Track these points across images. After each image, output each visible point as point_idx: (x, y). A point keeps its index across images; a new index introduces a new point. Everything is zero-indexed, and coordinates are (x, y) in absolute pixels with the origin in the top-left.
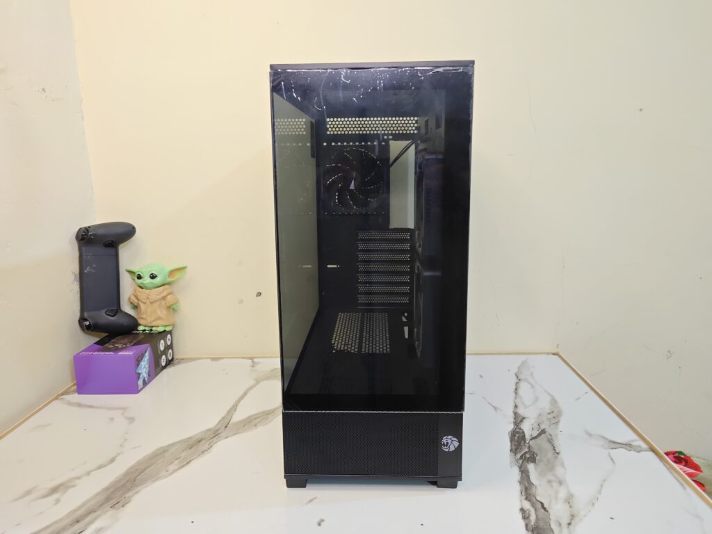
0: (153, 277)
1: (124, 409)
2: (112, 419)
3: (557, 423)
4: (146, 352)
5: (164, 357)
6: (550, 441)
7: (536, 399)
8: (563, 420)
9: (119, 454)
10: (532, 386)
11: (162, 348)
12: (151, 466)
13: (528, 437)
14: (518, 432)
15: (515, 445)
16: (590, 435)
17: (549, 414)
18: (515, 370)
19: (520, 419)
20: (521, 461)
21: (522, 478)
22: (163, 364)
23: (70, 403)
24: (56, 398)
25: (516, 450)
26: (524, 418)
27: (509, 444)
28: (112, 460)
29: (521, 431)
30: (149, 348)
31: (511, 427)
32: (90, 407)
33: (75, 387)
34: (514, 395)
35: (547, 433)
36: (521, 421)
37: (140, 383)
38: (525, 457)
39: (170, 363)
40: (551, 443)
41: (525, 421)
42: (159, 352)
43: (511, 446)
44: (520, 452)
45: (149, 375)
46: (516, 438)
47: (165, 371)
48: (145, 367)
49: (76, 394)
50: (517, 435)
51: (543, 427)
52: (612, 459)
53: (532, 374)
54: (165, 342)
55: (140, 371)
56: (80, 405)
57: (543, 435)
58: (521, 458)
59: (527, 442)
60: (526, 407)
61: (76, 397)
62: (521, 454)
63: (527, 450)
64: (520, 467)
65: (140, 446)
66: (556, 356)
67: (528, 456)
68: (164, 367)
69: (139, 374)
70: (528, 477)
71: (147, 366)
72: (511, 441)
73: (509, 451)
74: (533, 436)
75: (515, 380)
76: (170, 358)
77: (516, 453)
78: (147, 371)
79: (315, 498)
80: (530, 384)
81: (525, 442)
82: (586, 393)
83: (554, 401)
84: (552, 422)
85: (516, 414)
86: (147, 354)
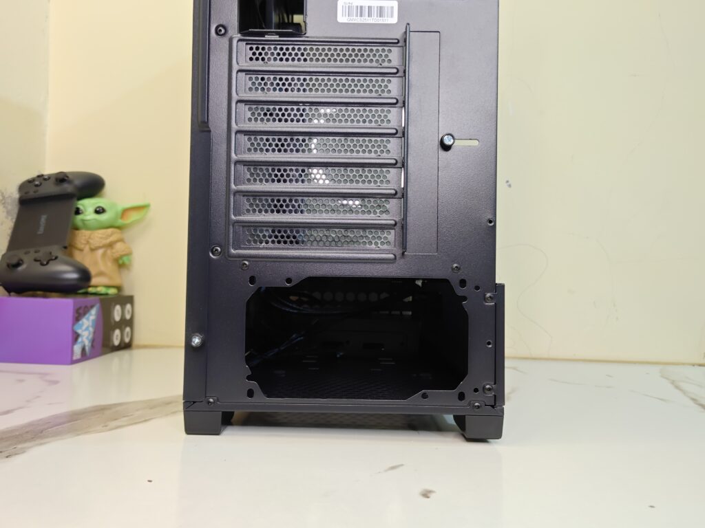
1: (44, 374)
2: (21, 381)
4: (92, 307)
5: (117, 332)
9: (20, 408)
11: (117, 318)
22: (116, 343)
30: (98, 305)
37: (77, 349)
39: (126, 346)
42: (112, 321)
45: (93, 346)
48: (87, 329)
54: (123, 312)
55: (79, 331)
65: (60, 403)
68: (117, 349)
69: (78, 335)
71: (91, 329)
76: (127, 340)
78: (91, 337)
79: (402, 465)
80: (693, 384)
86: (94, 311)
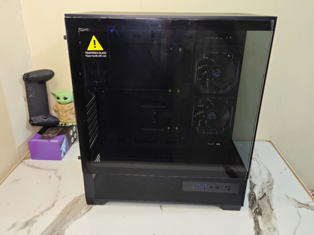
0: (65, 99)
1: (55, 170)
2: (50, 177)
3: (271, 189)
4: (64, 139)
5: (73, 138)
6: (268, 201)
7: (261, 173)
8: (274, 186)
9: (56, 201)
10: (258, 164)
11: (71, 134)
12: (72, 210)
13: (257, 198)
14: (252, 195)
15: (251, 203)
16: (288, 198)
17: (267, 182)
19: (253, 185)
20: (255, 214)
21: (255, 226)
22: (72, 142)
23: (28, 165)
24: (21, 162)
25: (252, 206)
26: (255, 185)
27: (248, 202)
28: (53, 205)
29: (254, 194)
30: (66, 137)
31: (249, 191)
32: (39, 168)
33: (30, 154)
35: (267, 196)
36: (254, 187)
37: (62, 155)
38: (257, 212)
40: (269, 202)
41: (255, 187)
42: (70, 137)
43: (249, 204)
44: (254, 208)
45: (66, 150)
46: (251, 199)
47: (73, 145)
48: (64, 146)
49: (31, 160)
50: (252, 197)
51: (265, 191)
52: (299, 215)
53: (258, 155)
54: (73, 131)
55: (62, 149)
56: (33, 167)
57: (265, 197)
59: (257, 201)
60: (256, 178)
61: (30, 161)
62: (254, 210)
63: (257, 207)
64: (254, 218)
65: (66, 196)
66: (270, 143)
67: (258, 211)
68: (73, 143)
69: (62, 151)
70: (258, 225)
71: (65, 146)
72: (249, 200)
73: (248, 207)
74: (260, 198)
76: (75, 138)
77: (252, 209)
78: (65, 148)
80: (257, 161)
81: (256, 202)
82: (286, 169)
83: (269, 174)
84: (269, 188)
85: (251, 182)
86: (65, 140)
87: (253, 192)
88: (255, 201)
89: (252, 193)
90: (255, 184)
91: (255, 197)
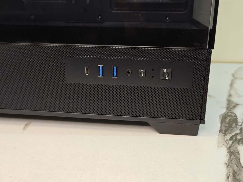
13: (240, 120)
14: (229, 116)
15: (226, 127)
18: (233, 72)
19: (233, 105)
20: (231, 142)
21: (230, 160)
25: (226, 131)
26: (237, 105)
27: (219, 125)
29: (233, 115)
31: (224, 111)
34: (229, 88)
36: (234, 107)
38: (236, 139)
41: (237, 107)
43: (221, 127)
44: (230, 133)
46: (227, 120)
58: (231, 139)
59: (239, 124)
60: (240, 97)
62: (231, 135)
63: (238, 132)
64: (229, 148)
67: (239, 137)
70: (238, 159)
72: (221, 123)
73: (218, 132)
75: (231, 78)
77: (225, 134)
81: (237, 124)
85: (229, 101)
87: (233, 113)
88: (234, 124)
89: (230, 114)
90: (238, 103)
91: (237, 119)
